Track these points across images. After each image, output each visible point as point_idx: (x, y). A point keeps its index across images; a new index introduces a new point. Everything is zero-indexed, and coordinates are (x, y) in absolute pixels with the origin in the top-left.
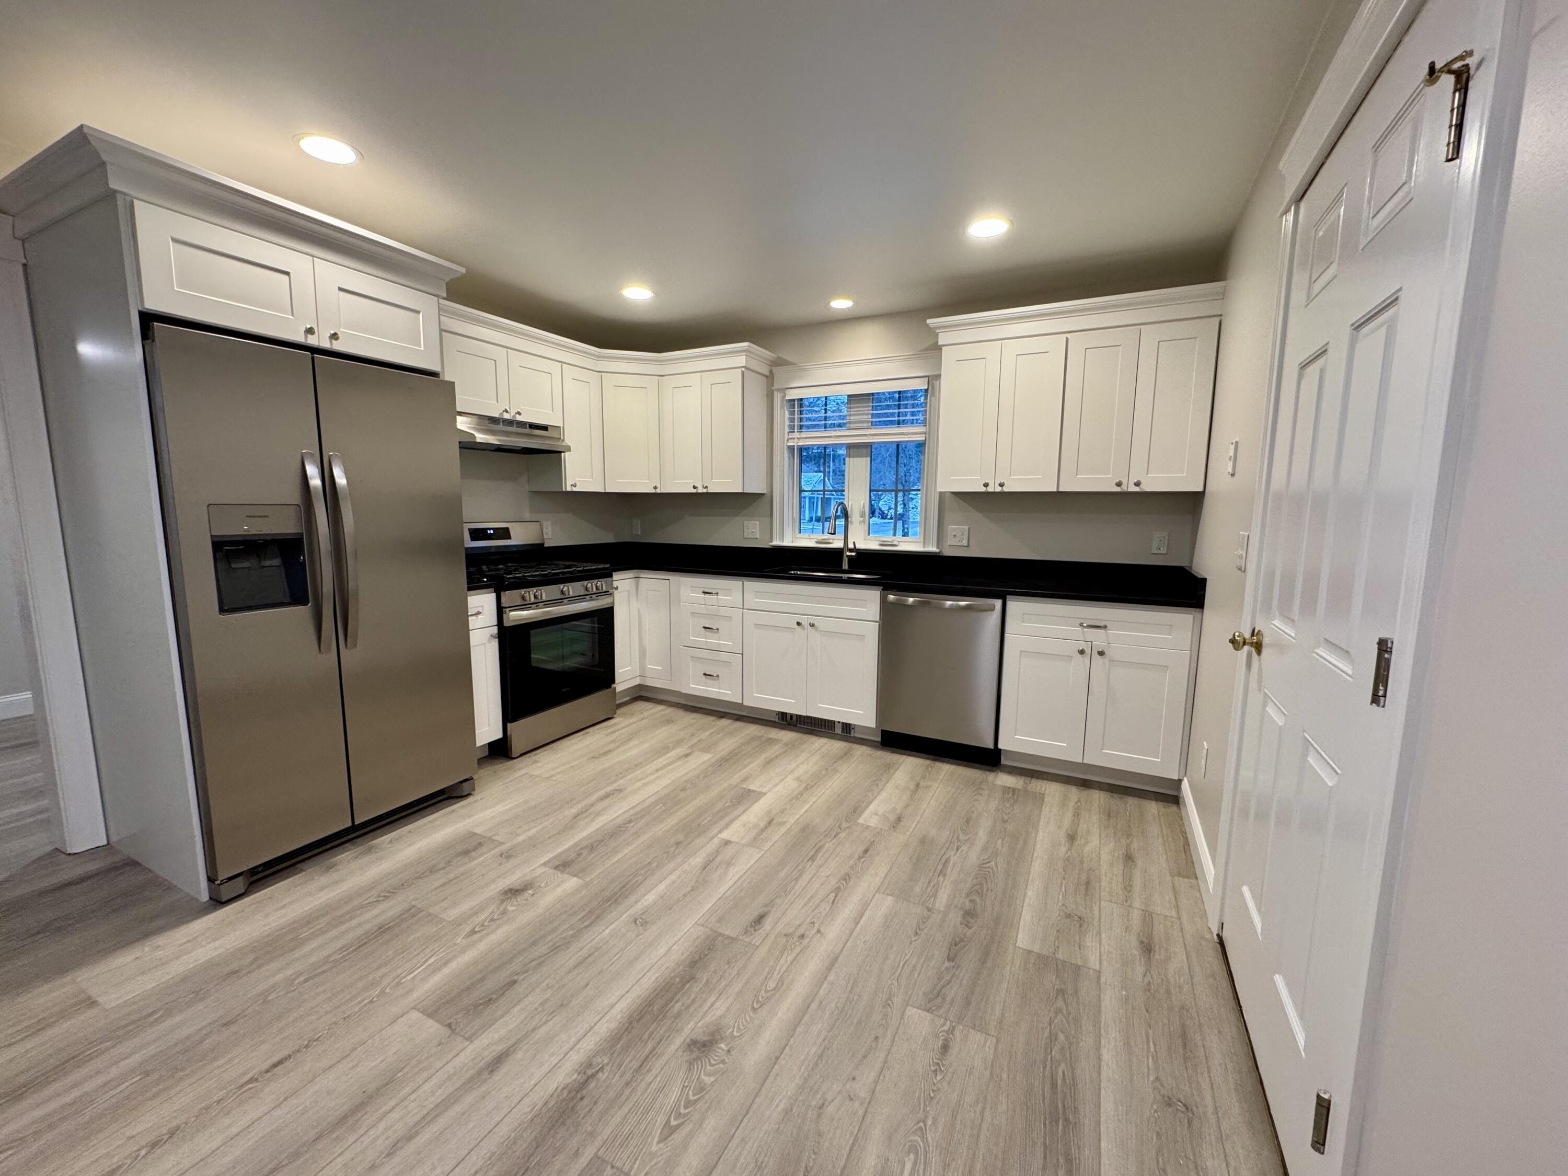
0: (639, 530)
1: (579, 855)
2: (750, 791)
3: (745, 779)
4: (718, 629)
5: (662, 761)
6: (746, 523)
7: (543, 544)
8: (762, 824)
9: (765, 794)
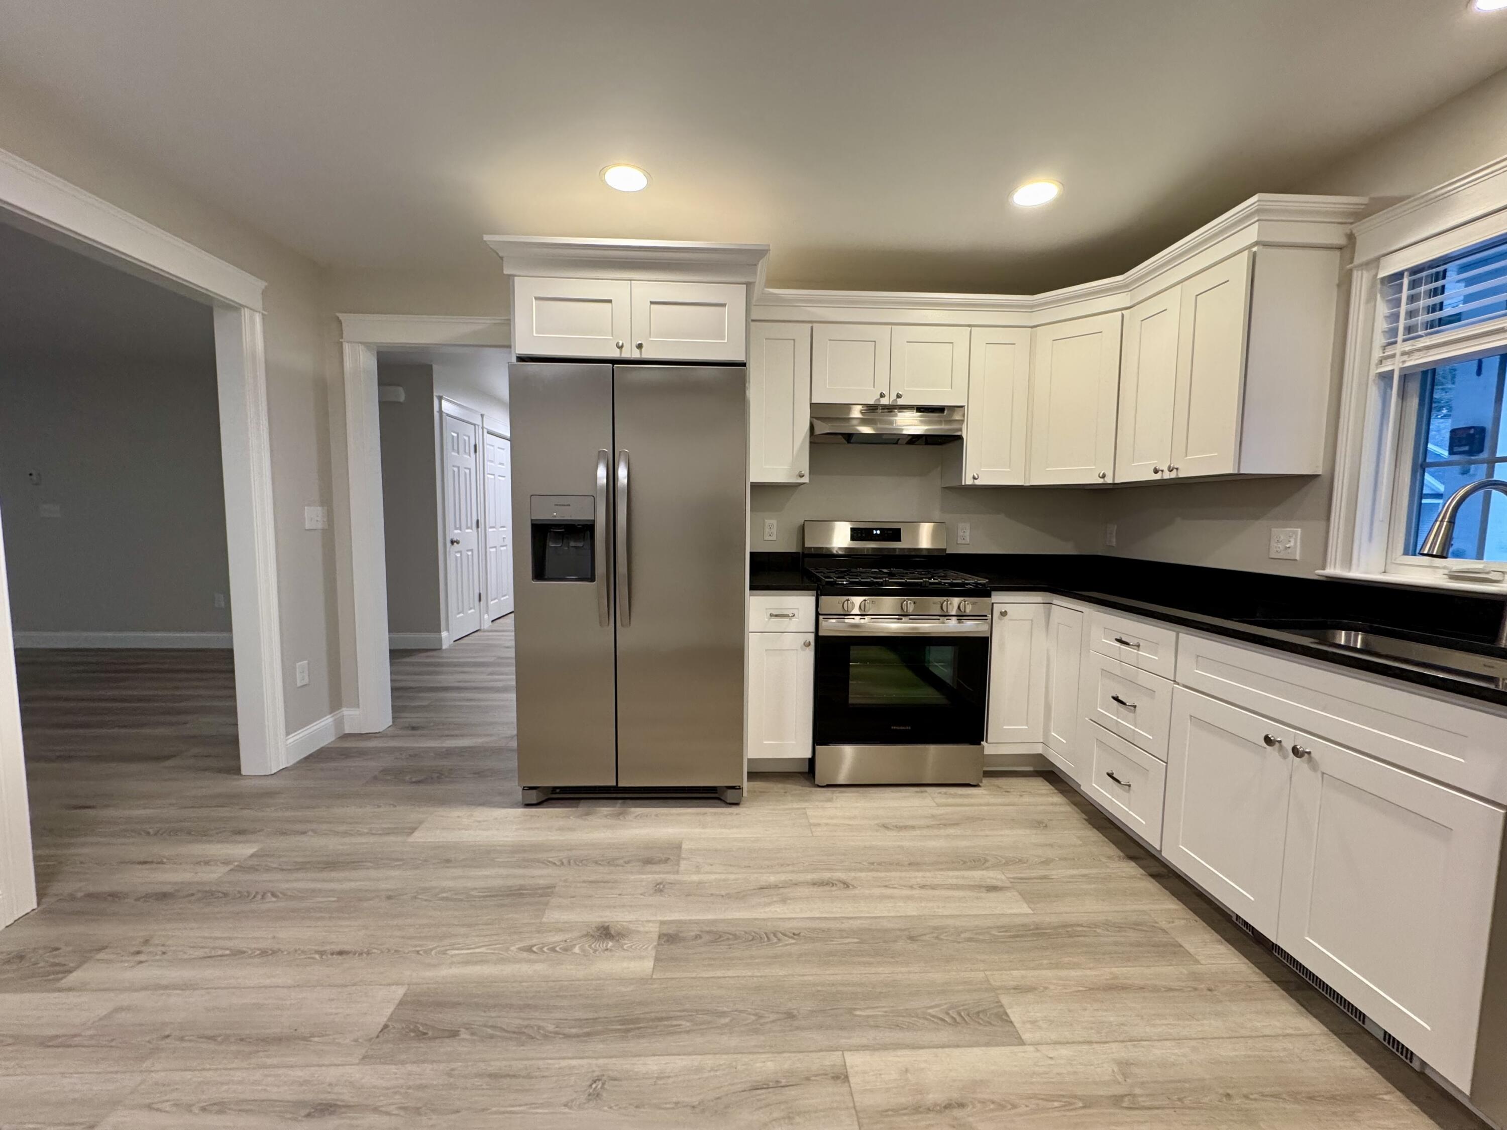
0: (1114, 540)
1: (698, 937)
2: (1004, 1018)
3: (1020, 990)
4: (1135, 707)
5: (951, 877)
6: (1274, 531)
7: (946, 550)
8: (932, 1097)
9: (1022, 1043)
